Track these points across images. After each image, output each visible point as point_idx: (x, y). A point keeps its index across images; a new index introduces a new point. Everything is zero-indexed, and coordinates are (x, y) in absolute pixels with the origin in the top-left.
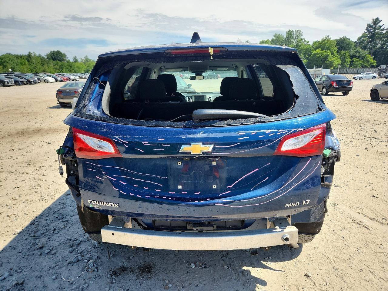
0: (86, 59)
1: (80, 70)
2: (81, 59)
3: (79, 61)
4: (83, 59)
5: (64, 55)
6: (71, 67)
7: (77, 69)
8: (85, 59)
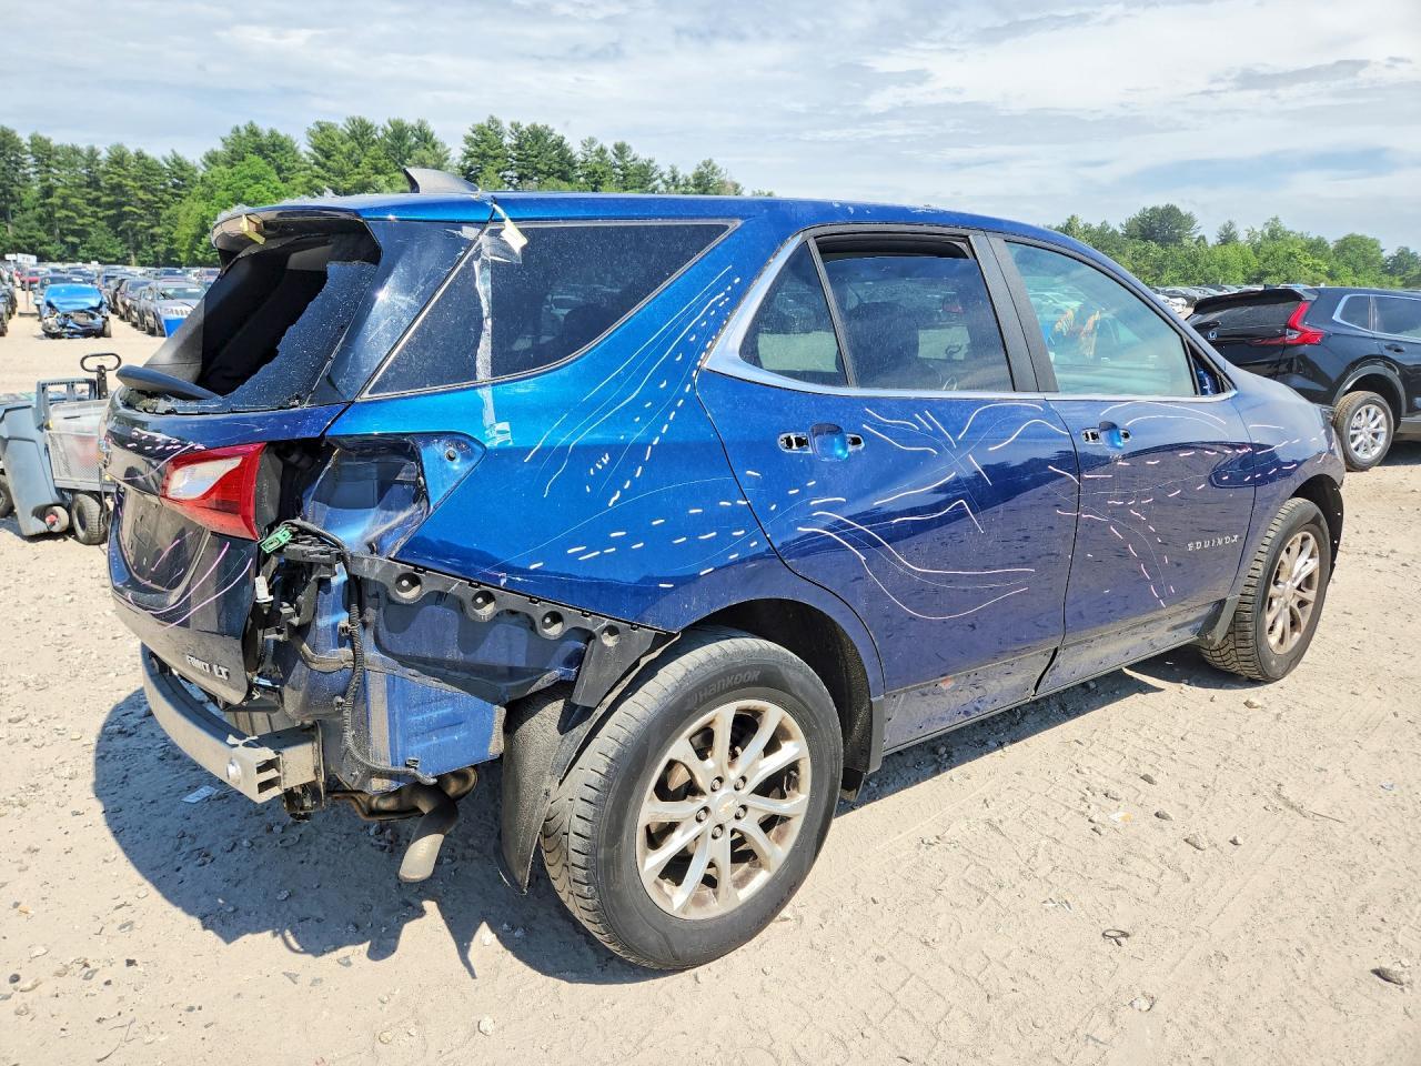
0: (1271, 231)
1: (1229, 273)
2: (1251, 234)
3: (1242, 237)
4: (1258, 230)
5: (1188, 221)
6: (1195, 264)
7: (1215, 268)
8: (1266, 232)
